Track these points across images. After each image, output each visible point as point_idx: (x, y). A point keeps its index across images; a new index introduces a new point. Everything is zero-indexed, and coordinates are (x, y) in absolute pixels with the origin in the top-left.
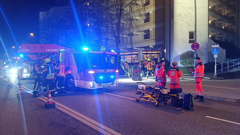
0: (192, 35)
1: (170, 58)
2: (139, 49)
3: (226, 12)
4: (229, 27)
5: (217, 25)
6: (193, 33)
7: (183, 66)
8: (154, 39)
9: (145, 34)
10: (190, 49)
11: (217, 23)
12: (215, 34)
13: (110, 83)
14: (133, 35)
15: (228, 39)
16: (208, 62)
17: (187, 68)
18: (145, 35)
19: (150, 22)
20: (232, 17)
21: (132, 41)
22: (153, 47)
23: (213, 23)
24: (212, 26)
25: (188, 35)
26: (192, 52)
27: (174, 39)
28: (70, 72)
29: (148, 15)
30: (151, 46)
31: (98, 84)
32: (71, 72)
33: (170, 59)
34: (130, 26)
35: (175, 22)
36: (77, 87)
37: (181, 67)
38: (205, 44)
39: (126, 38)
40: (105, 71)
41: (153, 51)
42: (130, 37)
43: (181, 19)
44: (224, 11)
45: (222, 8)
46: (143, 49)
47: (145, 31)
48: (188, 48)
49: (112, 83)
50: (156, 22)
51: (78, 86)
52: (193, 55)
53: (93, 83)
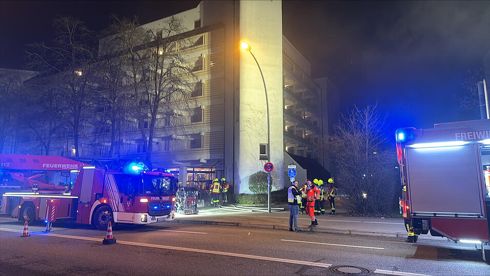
0: (263, 149)
1: (234, 180)
2: (182, 164)
3: (307, 115)
4: (312, 136)
5: (295, 133)
6: (265, 146)
7: (252, 193)
8: (209, 148)
9: (193, 139)
10: (262, 169)
11: (295, 129)
12: (293, 145)
13: (165, 216)
14: (172, 139)
15: (311, 153)
16: (285, 188)
17: (258, 195)
18: (192, 141)
19: (202, 122)
20: (315, 123)
21: (168, 149)
22: (205, 162)
23: (290, 129)
24: (289, 135)
25: (257, 149)
26: (264, 173)
27: (241, 152)
28: (105, 201)
29: (198, 110)
30: (203, 161)
31: (152, 217)
32: (108, 201)
33: (234, 182)
34: (166, 125)
35: (241, 128)
36: (117, 223)
37: (250, 195)
38: (280, 163)
39: (157, 143)
40: (161, 198)
41: (203, 168)
42: (166, 142)
43: (249, 125)
44: (304, 113)
45: (302, 109)
46: (189, 164)
47: (193, 135)
48: (260, 166)
49: (167, 216)
50: (212, 123)
51: (119, 222)
52: (266, 177)
53: (146, 215)
